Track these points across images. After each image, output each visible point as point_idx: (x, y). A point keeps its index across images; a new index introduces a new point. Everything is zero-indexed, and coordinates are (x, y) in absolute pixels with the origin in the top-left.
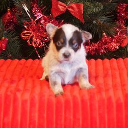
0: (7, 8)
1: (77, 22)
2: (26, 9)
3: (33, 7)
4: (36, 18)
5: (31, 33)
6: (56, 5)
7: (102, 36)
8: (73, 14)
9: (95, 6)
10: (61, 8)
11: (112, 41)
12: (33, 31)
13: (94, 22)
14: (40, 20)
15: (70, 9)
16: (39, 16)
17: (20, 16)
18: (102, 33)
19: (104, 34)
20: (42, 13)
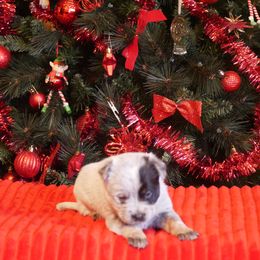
0: (84, 108)
1: (192, 129)
2: (114, 109)
3: (125, 105)
4: (128, 122)
5: (120, 147)
6: (160, 103)
7: (230, 152)
8: (185, 117)
9: (220, 107)
10: (168, 108)
11: (245, 160)
12: (124, 142)
13: (219, 130)
14: (135, 125)
15: (181, 110)
16: (134, 119)
17: (104, 120)
18: (231, 148)
19: (234, 149)
20: (138, 114)
